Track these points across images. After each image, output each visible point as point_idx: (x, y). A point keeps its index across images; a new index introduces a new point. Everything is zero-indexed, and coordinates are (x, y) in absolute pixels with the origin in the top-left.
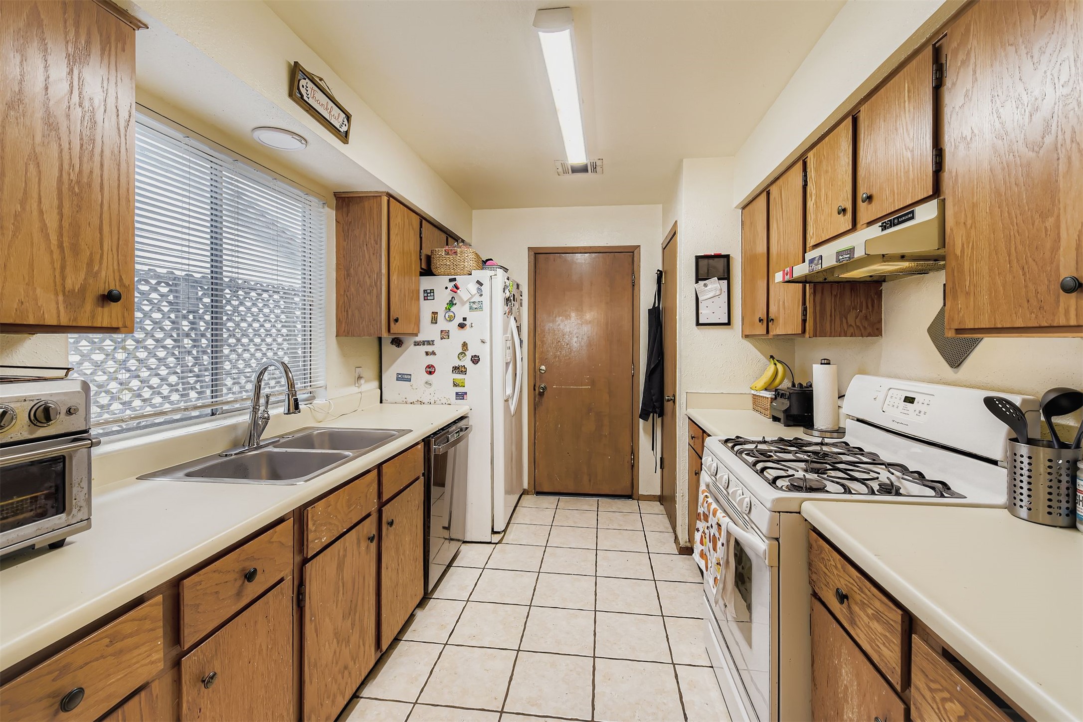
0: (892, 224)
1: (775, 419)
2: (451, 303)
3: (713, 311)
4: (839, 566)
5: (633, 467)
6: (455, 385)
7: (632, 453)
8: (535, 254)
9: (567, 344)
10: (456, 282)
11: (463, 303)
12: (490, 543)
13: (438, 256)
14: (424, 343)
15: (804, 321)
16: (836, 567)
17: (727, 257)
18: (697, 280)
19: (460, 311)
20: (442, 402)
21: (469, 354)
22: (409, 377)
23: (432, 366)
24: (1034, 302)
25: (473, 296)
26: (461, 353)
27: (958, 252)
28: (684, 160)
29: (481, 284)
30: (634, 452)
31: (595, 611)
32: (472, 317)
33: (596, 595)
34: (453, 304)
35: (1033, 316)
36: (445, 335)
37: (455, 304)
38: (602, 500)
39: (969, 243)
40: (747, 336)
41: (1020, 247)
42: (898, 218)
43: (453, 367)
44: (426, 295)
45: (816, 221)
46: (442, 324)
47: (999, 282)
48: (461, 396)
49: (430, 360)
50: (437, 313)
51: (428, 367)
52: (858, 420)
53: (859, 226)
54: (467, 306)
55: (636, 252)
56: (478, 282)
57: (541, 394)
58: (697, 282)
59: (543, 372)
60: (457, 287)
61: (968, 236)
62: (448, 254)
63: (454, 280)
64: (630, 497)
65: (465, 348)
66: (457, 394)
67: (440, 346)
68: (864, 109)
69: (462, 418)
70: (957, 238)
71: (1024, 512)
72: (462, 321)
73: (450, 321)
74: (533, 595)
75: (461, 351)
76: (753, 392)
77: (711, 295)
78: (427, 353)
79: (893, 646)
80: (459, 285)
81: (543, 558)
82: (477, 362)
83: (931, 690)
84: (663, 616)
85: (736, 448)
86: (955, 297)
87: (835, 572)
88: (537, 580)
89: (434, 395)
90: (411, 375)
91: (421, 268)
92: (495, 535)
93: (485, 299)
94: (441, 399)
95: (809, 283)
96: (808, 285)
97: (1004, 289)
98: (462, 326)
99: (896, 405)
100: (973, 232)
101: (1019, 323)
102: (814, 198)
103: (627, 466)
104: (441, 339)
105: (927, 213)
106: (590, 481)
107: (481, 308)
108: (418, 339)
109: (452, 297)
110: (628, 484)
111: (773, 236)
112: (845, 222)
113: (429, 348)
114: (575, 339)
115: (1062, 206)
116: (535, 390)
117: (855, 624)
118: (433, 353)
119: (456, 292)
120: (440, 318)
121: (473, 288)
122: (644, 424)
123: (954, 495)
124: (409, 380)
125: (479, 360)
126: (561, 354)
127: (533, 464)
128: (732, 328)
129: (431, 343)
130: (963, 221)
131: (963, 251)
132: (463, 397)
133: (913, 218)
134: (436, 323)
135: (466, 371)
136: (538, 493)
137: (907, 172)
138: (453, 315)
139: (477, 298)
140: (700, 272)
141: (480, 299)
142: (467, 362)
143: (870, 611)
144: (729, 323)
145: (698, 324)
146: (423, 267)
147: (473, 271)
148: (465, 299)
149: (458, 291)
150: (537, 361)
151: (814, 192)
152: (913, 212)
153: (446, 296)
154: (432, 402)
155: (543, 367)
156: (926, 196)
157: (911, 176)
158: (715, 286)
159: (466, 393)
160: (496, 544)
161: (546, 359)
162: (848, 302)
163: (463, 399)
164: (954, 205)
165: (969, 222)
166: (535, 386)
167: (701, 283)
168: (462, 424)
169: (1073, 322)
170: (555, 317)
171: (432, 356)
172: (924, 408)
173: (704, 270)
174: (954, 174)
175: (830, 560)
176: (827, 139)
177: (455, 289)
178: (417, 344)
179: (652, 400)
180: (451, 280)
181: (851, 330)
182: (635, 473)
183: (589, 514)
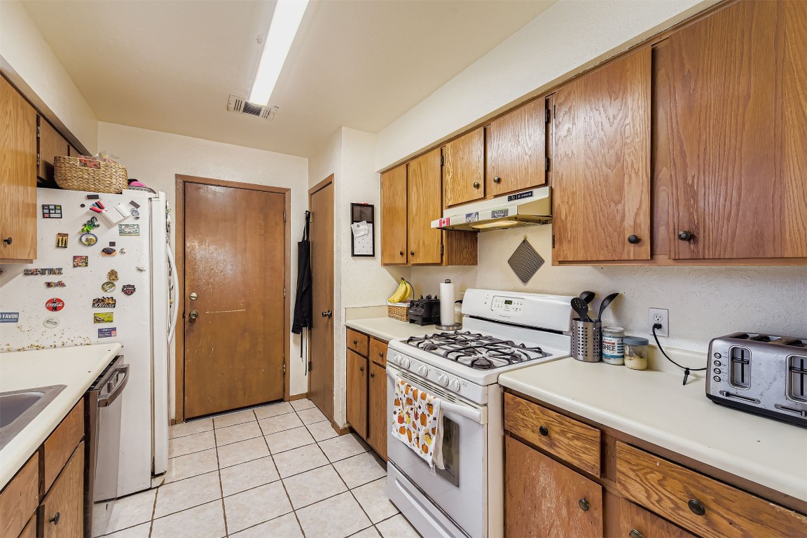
0: (516, 198)
1: (412, 321)
2: (91, 223)
3: (363, 246)
4: (538, 412)
5: (285, 375)
6: (97, 320)
7: (284, 362)
8: (185, 182)
9: (221, 272)
10: (98, 200)
11: (110, 225)
12: (150, 489)
13: (69, 165)
14: (43, 272)
15: (442, 255)
16: (535, 413)
17: (372, 206)
18: (353, 222)
19: (104, 236)
20: (75, 343)
21: (119, 285)
22: (15, 316)
23: (60, 301)
24: (610, 247)
25: (125, 218)
26: (107, 283)
27: (563, 218)
28: (343, 128)
29: (137, 206)
30: (285, 361)
31: (294, 511)
32: (121, 242)
33: (288, 496)
34: (94, 225)
35: (610, 254)
36: (81, 261)
37: (98, 226)
38: (257, 410)
39: (570, 213)
40: (385, 265)
41: (602, 218)
42: (521, 194)
43: (94, 300)
44: (46, 211)
45: (453, 190)
46: (75, 248)
47: (589, 235)
48: (108, 333)
49: (55, 293)
50: (67, 235)
51: (52, 301)
52: (471, 317)
53: (488, 196)
54: (116, 229)
55: (287, 193)
56: (132, 203)
57: (192, 321)
58: (353, 224)
59: (193, 299)
60: (100, 206)
61: (570, 209)
62: (85, 165)
63: (97, 197)
64: (281, 400)
65: (114, 278)
66: (100, 331)
67: (70, 275)
68: (494, 125)
69: (116, 358)
70: (562, 209)
71: (581, 357)
72: (107, 246)
73: (89, 245)
74: (226, 523)
75: (106, 280)
76: (389, 304)
77: (362, 233)
78: (49, 285)
79: (593, 452)
80: (103, 203)
81: (221, 482)
82: (132, 293)
83: (633, 470)
84: (349, 490)
85: (421, 345)
86: (561, 243)
87: (534, 416)
88: (224, 507)
89: (62, 335)
90: (18, 313)
91: (38, 177)
92: (157, 478)
93: (143, 223)
94: (73, 339)
95: (445, 229)
96: (444, 231)
97: (593, 240)
98: (107, 252)
99: (500, 306)
100: (573, 208)
101: (601, 258)
102: (451, 174)
103: (279, 375)
104: (74, 266)
105: (541, 194)
106: (245, 395)
107: (137, 233)
108: (30, 267)
109: (93, 218)
110: (280, 389)
111: (413, 196)
112: (479, 193)
113: (54, 279)
114: (230, 267)
115: (626, 199)
116: (184, 317)
117: (555, 445)
118: (61, 284)
119: (99, 212)
120: (73, 241)
121: (126, 210)
122: (294, 337)
123: (546, 355)
124: (16, 320)
125: (134, 290)
126: (214, 281)
127: (182, 392)
128: (375, 259)
129: (57, 271)
130: (566, 201)
131: (566, 217)
132: (110, 333)
133: (531, 195)
134: (65, 247)
135: (115, 304)
136: (188, 420)
137: (526, 169)
138: (94, 238)
139: (131, 221)
140: (355, 216)
141: (136, 222)
142: (117, 293)
143: (570, 435)
144: (373, 255)
145: (353, 255)
146: (41, 175)
147: (124, 190)
148: (115, 221)
149: (103, 211)
150: (187, 289)
151: (451, 170)
152: (532, 192)
153: (84, 215)
154: (59, 344)
155: (194, 295)
156: (540, 184)
157: (530, 171)
158: (364, 227)
159: (114, 329)
160: (158, 487)
161: (198, 286)
162: (463, 244)
163: (111, 336)
164: (561, 191)
165: (570, 202)
166: (184, 313)
167: (356, 224)
168: (118, 365)
169: (632, 258)
170: (208, 246)
171: (58, 288)
172: (519, 307)
173: (357, 215)
174: (560, 174)
175: (528, 409)
176: (463, 137)
177: (97, 208)
178: (27, 273)
179: (303, 316)
180: (90, 197)
181: (465, 261)
182: (286, 378)
183: (251, 425)
